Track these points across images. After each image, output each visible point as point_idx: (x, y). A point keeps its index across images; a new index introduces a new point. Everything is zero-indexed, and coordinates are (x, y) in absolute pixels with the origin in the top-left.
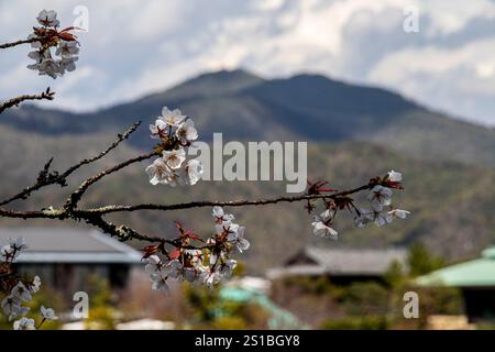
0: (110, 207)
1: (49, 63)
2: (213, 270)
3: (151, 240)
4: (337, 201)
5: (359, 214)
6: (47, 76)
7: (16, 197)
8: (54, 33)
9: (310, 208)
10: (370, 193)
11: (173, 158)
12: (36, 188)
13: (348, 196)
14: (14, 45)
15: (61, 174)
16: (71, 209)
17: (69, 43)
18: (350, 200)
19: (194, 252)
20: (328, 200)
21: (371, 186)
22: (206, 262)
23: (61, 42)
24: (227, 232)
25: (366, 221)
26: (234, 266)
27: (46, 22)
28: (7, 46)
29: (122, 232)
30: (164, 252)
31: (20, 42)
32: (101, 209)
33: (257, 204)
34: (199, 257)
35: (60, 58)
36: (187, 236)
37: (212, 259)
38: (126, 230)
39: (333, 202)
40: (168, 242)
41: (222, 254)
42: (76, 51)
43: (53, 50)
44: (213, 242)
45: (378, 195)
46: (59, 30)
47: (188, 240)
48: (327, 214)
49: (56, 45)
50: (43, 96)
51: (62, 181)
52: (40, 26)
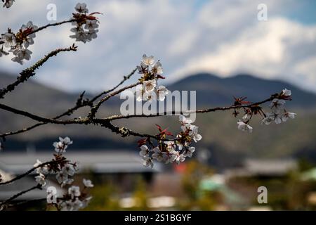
0: (115, 116)
1: (81, 34)
2: (180, 154)
3: (142, 136)
4: (253, 109)
5: (265, 116)
6: (81, 42)
7: (64, 115)
8: (84, 16)
9: (236, 114)
10: (271, 104)
11: (149, 85)
12: (76, 108)
13: (259, 105)
14: (61, 23)
15: (90, 100)
16: (92, 118)
17: (93, 22)
18: (260, 108)
19: (169, 143)
20: (247, 108)
21: (272, 99)
22: (177, 149)
23: (88, 21)
24: (189, 130)
25: (269, 120)
26: (193, 151)
27: (80, 10)
28: (57, 24)
29: (123, 131)
30: (150, 143)
31: (64, 22)
32: (109, 118)
33: (203, 112)
34: (172, 146)
35: (87, 30)
36: (164, 133)
37: (180, 147)
38: (125, 130)
39: (250, 109)
40: (152, 137)
41: (186, 144)
42: (97, 26)
43: (84, 26)
44: (180, 136)
45: (276, 104)
46: (87, 15)
47: (164, 136)
48: (246, 116)
49: (85, 23)
50: (71, 49)
51: (90, 104)
52: (76, 12)
